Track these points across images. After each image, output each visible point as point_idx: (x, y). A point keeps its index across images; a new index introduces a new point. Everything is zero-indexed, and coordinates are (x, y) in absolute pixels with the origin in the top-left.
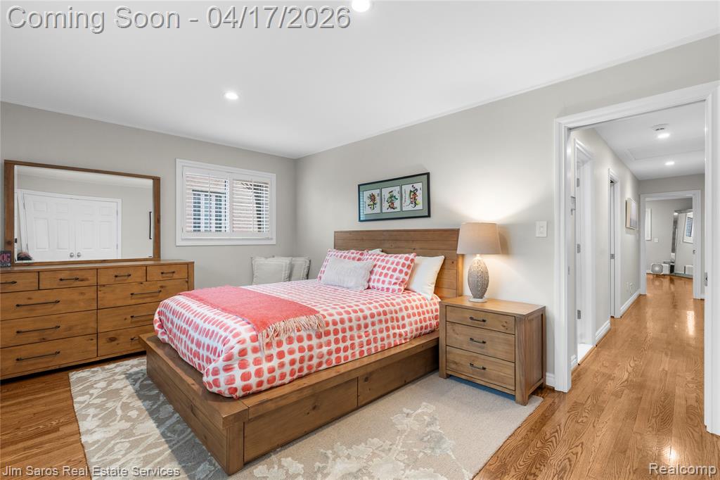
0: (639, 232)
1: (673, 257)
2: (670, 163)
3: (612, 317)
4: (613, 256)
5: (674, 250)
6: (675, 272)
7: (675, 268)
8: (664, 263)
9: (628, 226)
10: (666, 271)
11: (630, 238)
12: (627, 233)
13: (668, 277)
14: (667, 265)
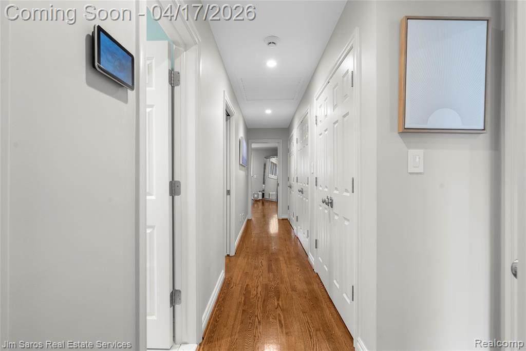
0: (248, 168)
1: (264, 188)
2: (268, 112)
3: (228, 255)
4: (228, 192)
5: (264, 183)
6: (265, 197)
7: (265, 194)
8: (260, 192)
9: (241, 163)
10: (260, 198)
11: (242, 173)
12: (240, 169)
13: (261, 202)
14: (261, 193)
